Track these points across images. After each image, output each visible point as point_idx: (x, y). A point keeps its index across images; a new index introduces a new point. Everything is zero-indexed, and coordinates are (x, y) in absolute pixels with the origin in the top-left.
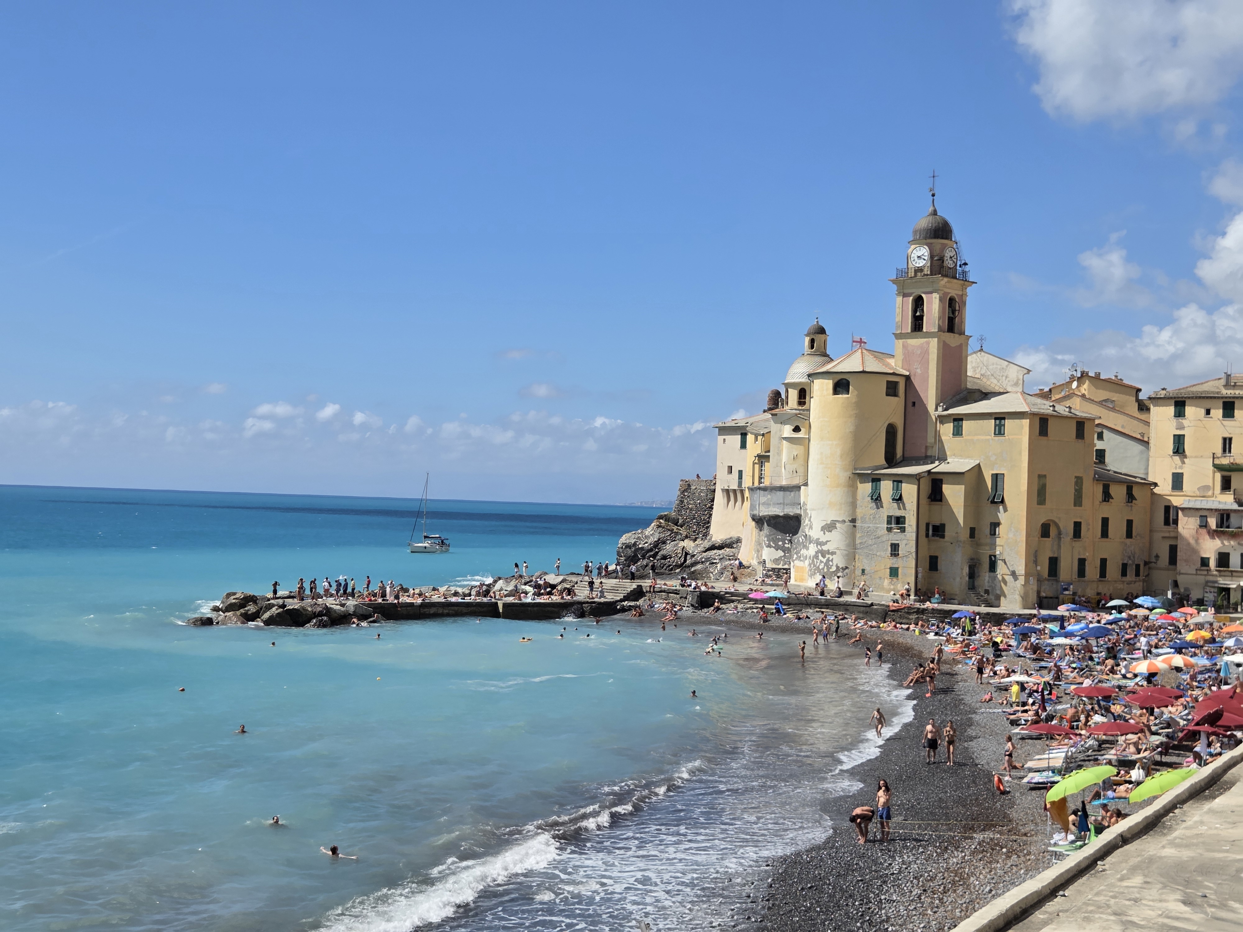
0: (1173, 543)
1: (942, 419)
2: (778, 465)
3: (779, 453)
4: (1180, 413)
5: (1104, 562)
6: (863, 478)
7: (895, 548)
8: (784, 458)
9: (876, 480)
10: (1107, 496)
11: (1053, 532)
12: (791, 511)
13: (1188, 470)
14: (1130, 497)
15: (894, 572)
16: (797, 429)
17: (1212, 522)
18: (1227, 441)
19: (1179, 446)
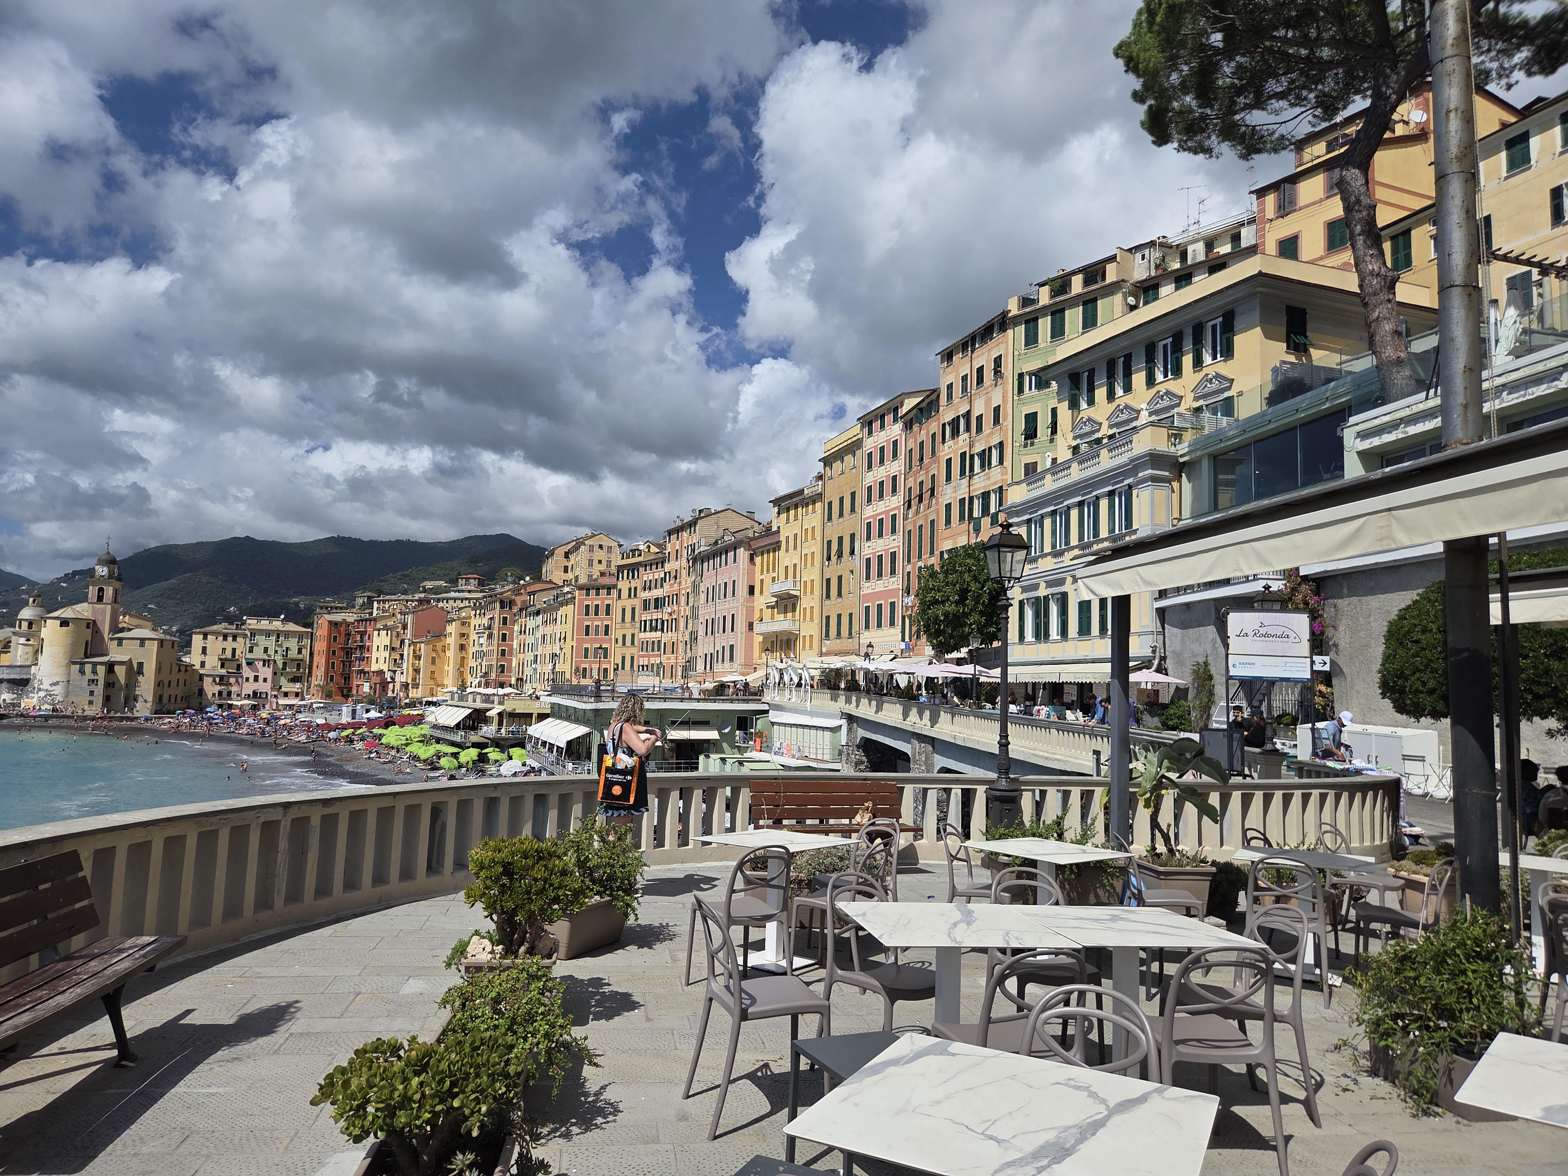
0: (201, 688)
1: (112, 639)
2: (16, 655)
3: (16, 650)
4: (205, 638)
5: (176, 696)
6: (74, 663)
7: (92, 693)
8: (20, 653)
9: (82, 664)
10: (179, 670)
11: (162, 684)
12: (25, 677)
13: (207, 659)
14: (186, 671)
15: (91, 703)
16: (28, 640)
17: (218, 679)
18: (224, 649)
19: (204, 651)
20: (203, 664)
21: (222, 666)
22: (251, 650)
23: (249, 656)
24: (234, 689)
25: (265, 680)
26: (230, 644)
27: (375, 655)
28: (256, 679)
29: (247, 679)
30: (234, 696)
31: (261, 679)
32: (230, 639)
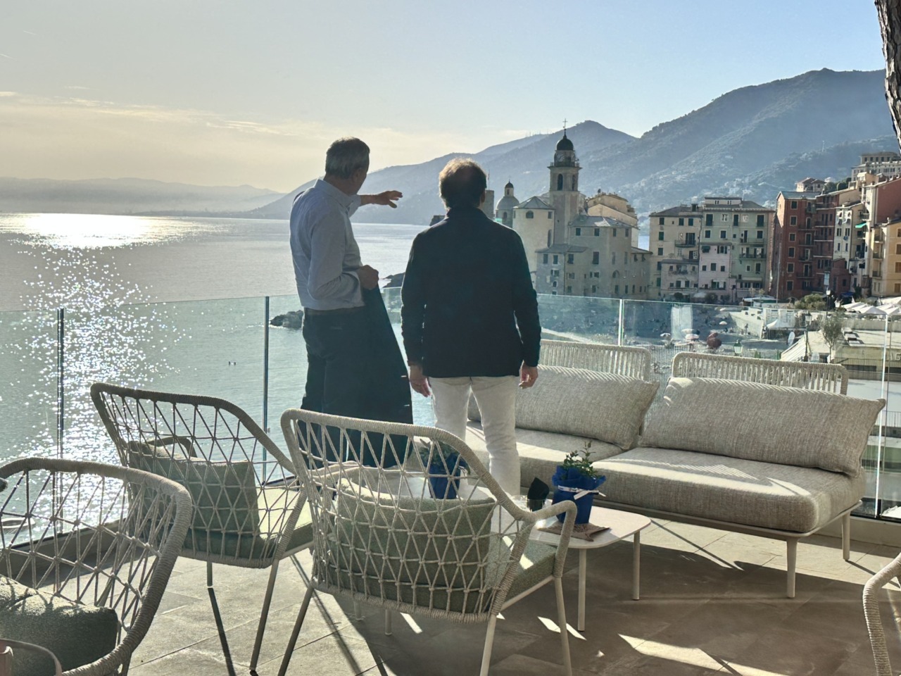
0: (658, 277)
1: (571, 228)
4: (662, 223)
5: (634, 286)
7: (555, 283)
10: (636, 259)
11: (617, 275)
13: (664, 246)
14: (643, 259)
17: (674, 267)
19: (661, 234)
20: (661, 251)
21: (679, 253)
22: (708, 234)
23: (708, 240)
24: (691, 278)
25: (723, 269)
26: (685, 229)
27: (837, 240)
28: (713, 267)
29: (704, 268)
32: (686, 221)
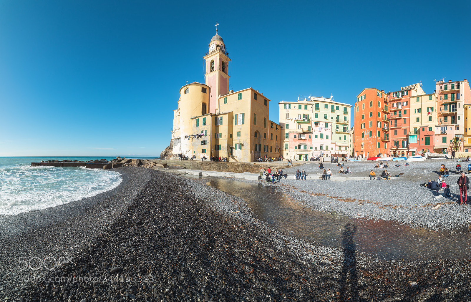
0: (286, 143)
1: (221, 99)
4: (287, 107)
6: (193, 119)
7: (204, 142)
9: (198, 119)
10: (272, 127)
11: (258, 135)
15: (204, 151)
17: (297, 137)
18: (299, 116)
19: (287, 115)
20: (287, 125)
21: (299, 127)
22: (317, 116)
24: (308, 144)
25: (327, 137)
26: (303, 112)
28: (322, 135)
29: (316, 137)
30: (308, 148)
31: (325, 137)
